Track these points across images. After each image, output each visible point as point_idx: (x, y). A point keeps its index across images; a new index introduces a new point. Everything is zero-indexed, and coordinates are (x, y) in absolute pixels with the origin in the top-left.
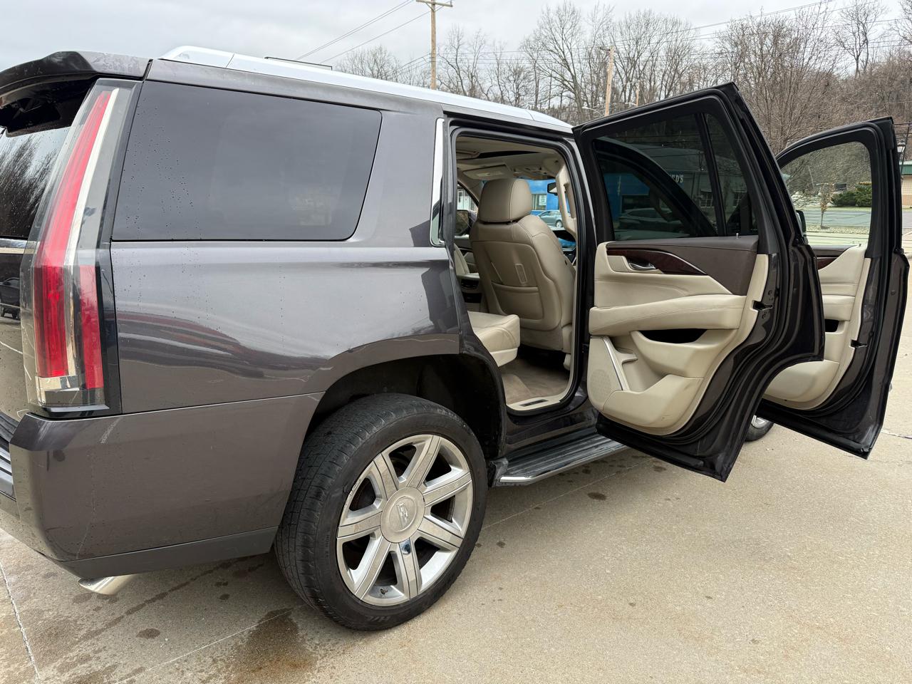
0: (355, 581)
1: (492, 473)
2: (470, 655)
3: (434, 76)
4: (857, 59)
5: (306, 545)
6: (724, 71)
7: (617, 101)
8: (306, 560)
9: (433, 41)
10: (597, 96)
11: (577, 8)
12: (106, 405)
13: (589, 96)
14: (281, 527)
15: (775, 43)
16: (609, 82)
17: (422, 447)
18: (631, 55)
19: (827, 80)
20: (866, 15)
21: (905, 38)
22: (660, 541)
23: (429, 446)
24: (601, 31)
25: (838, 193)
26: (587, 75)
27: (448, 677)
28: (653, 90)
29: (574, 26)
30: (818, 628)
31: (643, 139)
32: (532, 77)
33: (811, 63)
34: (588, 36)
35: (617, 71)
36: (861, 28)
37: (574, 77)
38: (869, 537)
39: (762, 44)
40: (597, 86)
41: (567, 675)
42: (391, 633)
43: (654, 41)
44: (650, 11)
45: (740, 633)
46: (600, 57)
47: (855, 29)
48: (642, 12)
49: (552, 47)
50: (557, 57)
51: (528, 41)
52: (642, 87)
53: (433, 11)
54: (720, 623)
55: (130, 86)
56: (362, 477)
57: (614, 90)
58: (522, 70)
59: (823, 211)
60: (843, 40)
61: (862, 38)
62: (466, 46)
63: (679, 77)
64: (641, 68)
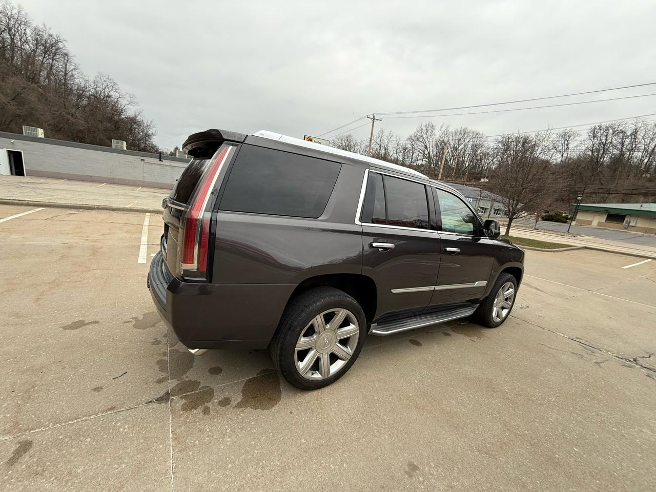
0: (301, 367)
1: (369, 327)
2: (347, 411)
3: (370, 148)
4: (562, 156)
5: (282, 349)
6: (497, 155)
7: (446, 164)
8: (281, 355)
9: (372, 134)
10: (438, 162)
11: (434, 125)
12: (206, 278)
13: (434, 161)
14: (273, 338)
15: (523, 146)
16: (444, 156)
17: (338, 314)
18: (455, 146)
19: (546, 164)
20: (570, 136)
21: (588, 148)
22: (442, 371)
23: (342, 314)
24: (443, 135)
25: (545, 214)
26: (435, 153)
27: (335, 421)
28: (463, 161)
29: (432, 132)
30: (519, 435)
31: (456, 182)
32: (411, 152)
33: (540, 156)
34: (437, 136)
35: (448, 152)
36: (566, 142)
37: (429, 153)
38: (549, 389)
39: (517, 145)
40: (439, 158)
41: (390, 432)
42: (314, 393)
43: (466, 141)
44: (466, 128)
45: (478, 429)
46: (442, 146)
47: (563, 142)
48: (463, 128)
49: (421, 140)
50: (423, 144)
51: (411, 136)
52: (458, 160)
53: (373, 122)
54: (468, 421)
55: (236, 145)
56: (310, 324)
57: (446, 160)
58: (407, 148)
59: (537, 222)
60: (557, 147)
61: (566, 147)
62: (385, 137)
63: (476, 157)
64: (459, 151)
